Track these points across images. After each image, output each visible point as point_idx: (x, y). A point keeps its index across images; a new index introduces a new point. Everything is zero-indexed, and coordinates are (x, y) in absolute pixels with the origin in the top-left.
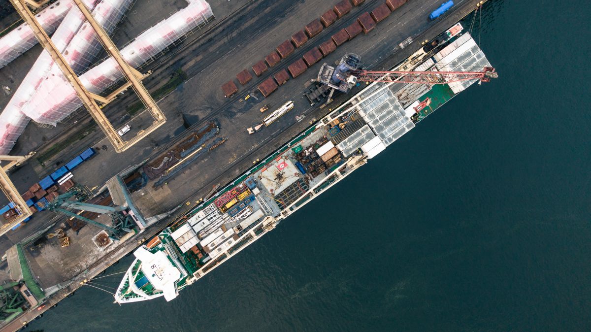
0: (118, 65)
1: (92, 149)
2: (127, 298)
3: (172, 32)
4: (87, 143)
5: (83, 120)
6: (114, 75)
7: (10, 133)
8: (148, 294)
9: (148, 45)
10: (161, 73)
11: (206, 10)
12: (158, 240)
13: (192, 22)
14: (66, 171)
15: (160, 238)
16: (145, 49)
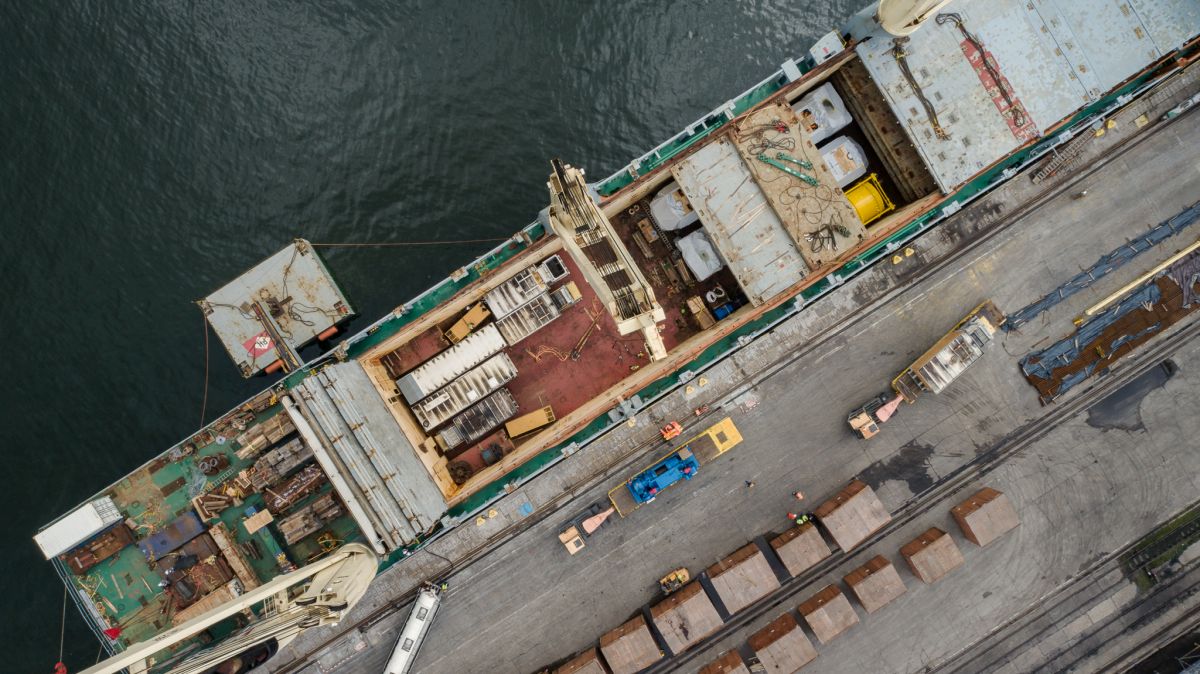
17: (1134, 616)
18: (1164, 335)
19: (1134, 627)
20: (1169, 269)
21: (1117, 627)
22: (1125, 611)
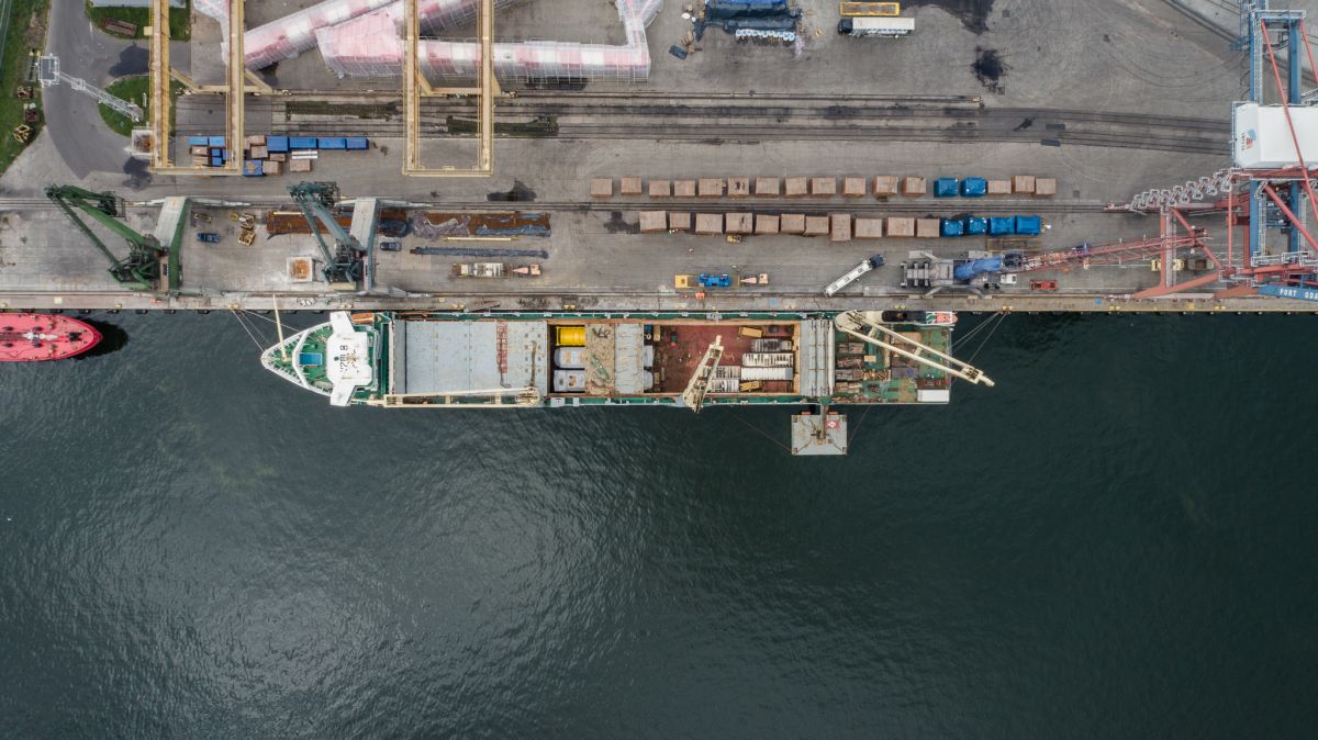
0: (479, 59)
1: (367, 142)
2: (277, 367)
3: (578, 66)
4: (365, 128)
5: (382, 96)
6: (464, 68)
7: (278, 48)
8: (307, 379)
9: (535, 61)
10: (527, 106)
11: (641, 67)
12: (372, 319)
13: (613, 69)
14: (314, 146)
15: (376, 319)
16: (527, 64)
17: (565, 110)
18: (485, 212)
19: (567, 106)
20: (467, 236)
21: (574, 110)
22: (567, 114)
